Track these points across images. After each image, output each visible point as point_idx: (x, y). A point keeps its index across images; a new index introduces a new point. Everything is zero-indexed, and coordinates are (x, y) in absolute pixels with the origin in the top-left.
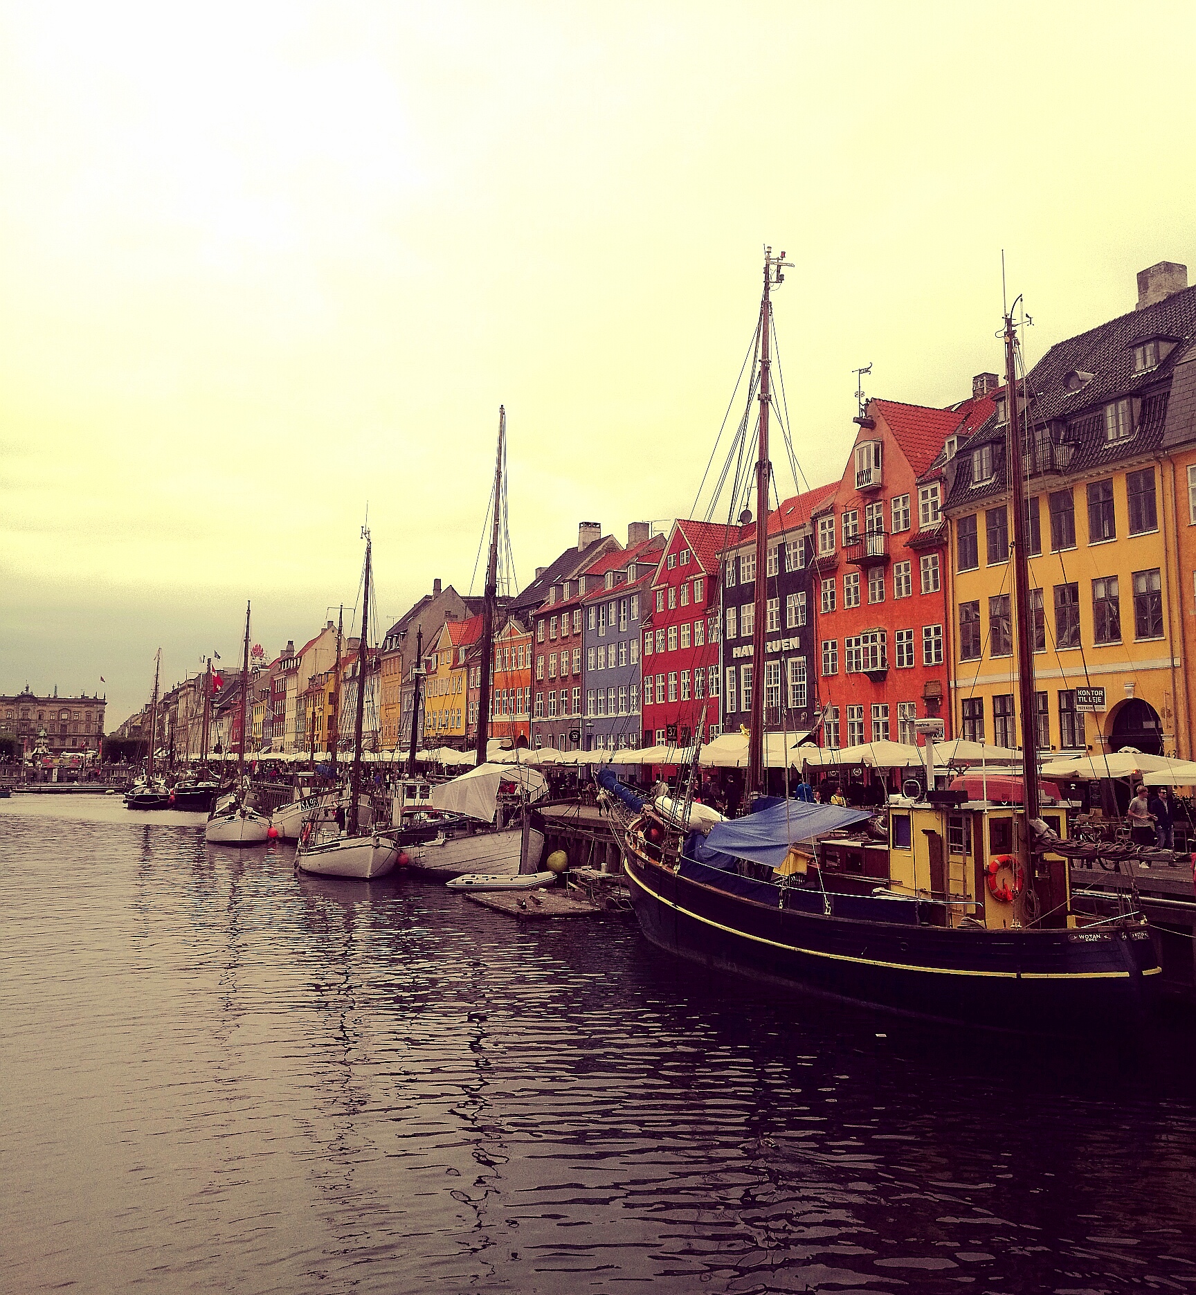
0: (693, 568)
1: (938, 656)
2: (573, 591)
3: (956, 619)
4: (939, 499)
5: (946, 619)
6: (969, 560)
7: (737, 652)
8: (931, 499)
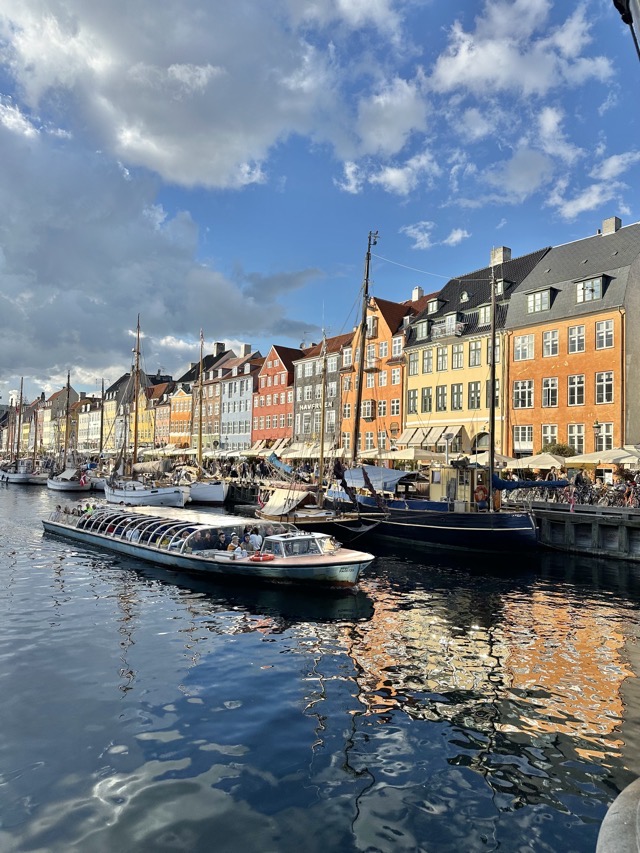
0: (281, 369)
1: (397, 413)
2: (216, 375)
3: (407, 396)
4: (402, 344)
6: (413, 372)
7: (301, 407)
8: (397, 344)
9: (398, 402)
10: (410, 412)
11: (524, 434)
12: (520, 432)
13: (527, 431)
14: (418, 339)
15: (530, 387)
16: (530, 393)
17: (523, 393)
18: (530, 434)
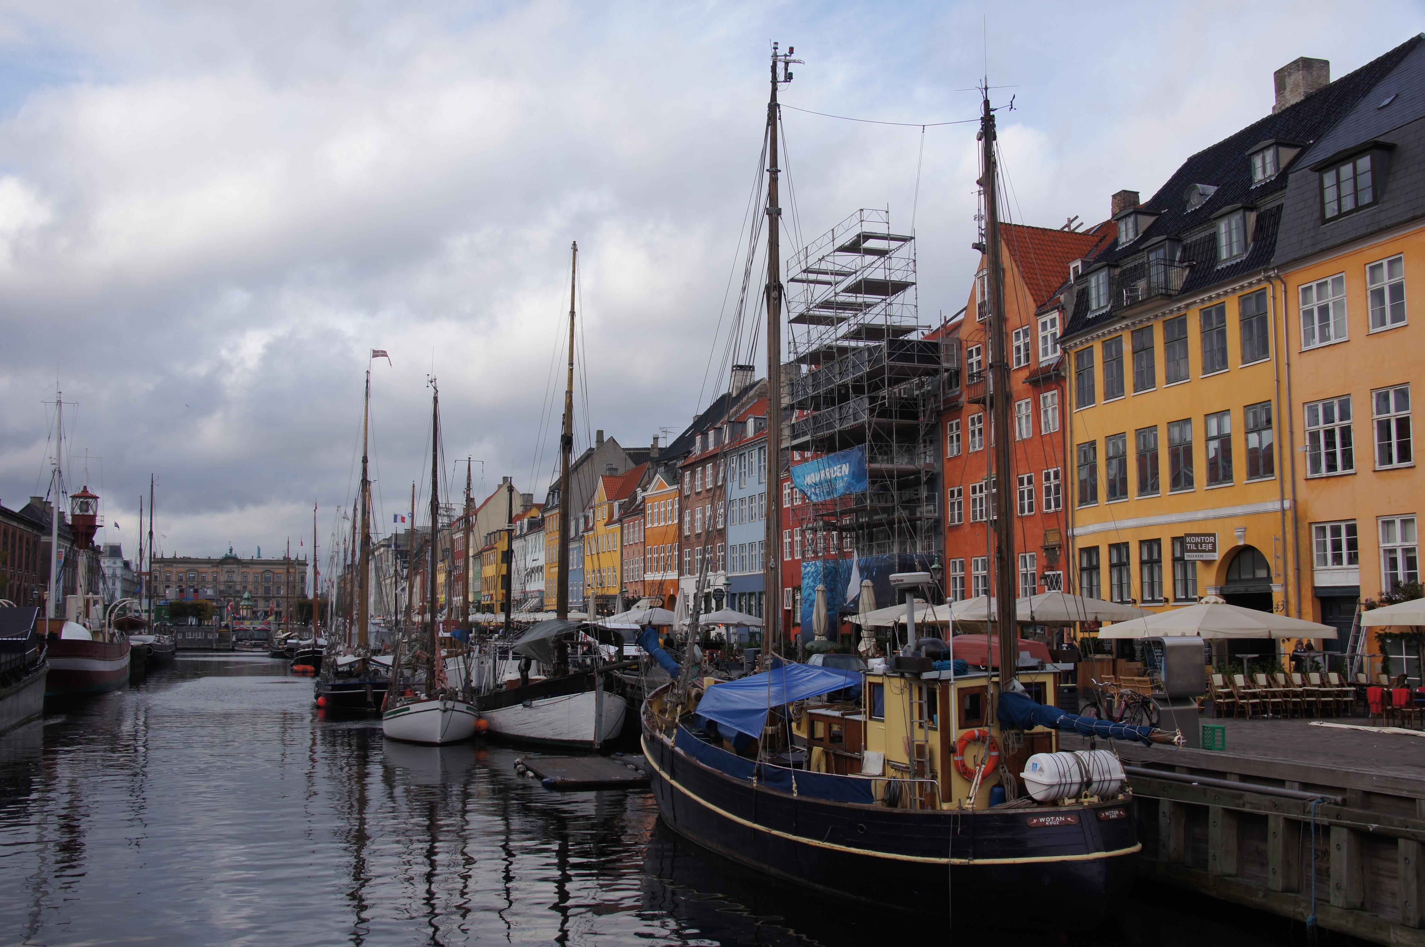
1: (1057, 502)
2: (717, 440)
3: (1074, 459)
4: (1058, 331)
5: (1065, 461)
6: (1086, 397)
8: (1050, 330)
9: (1056, 475)
10: (1083, 501)
11: (1337, 546)
12: (1329, 539)
13: (1344, 537)
14: (1090, 316)
15: (1345, 415)
16: (1346, 432)
17: (1330, 434)
18: (1353, 545)
